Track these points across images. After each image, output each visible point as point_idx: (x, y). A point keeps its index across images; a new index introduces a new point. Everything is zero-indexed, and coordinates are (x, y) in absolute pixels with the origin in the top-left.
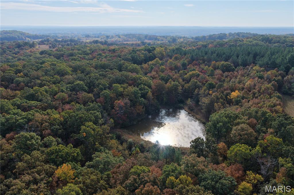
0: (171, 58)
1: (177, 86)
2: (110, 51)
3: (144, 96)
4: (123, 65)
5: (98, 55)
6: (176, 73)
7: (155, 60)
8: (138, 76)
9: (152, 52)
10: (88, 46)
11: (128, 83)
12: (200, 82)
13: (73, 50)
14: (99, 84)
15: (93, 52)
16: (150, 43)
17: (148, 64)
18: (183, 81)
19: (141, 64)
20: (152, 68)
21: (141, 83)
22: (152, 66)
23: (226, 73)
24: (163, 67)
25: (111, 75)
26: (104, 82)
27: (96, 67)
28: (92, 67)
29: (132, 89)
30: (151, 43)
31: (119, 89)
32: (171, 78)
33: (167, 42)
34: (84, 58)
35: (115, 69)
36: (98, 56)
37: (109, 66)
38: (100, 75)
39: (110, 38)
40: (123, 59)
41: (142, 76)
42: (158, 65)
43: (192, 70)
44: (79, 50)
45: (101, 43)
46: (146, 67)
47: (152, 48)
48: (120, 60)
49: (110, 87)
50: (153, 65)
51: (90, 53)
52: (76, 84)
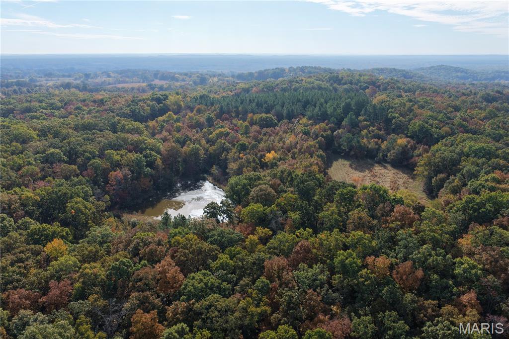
0: (192, 111)
1: (197, 149)
2: (95, 101)
3: (151, 164)
4: (119, 123)
5: (75, 109)
6: (197, 132)
7: (167, 115)
8: (141, 138)
9: (164, 102)
10: (56, 95)
11: (126, 149)
12: (229, 143)
13: (30, 102)
14: (85, 151)
15: (66, 104)
16: (163, 85)
17: (157, 122)
18: (207, 143)
19: (146, 122)
20: (162, 127)
21: (147, 148)
22: (162, 123)
23: (265, 130)
24: (178, 124)
25: (101, 139)
26: (91, 149)
27: (76, 129)
28: (70, 128)
29: (133, 156)
30: (165, 86)
31: (115, 157)
32: (191, 140)
33: (191, 83)
34: (52, 115)
35: (107, 129)
36: (76, 111)
37: (97, 125)
38: (84, 139)
39: (92, 78)
40: (118, 115)
41: (147, 138)
42: (171, 121)
43: (220, 128)
44: (41, 102)
45: (77, 87)
46: (154, 126)
47: (162, 96)
48: (114, 117)
49: (101, 155)
50: (164, 122)
51: (62, 106)
52: (50, 153)
